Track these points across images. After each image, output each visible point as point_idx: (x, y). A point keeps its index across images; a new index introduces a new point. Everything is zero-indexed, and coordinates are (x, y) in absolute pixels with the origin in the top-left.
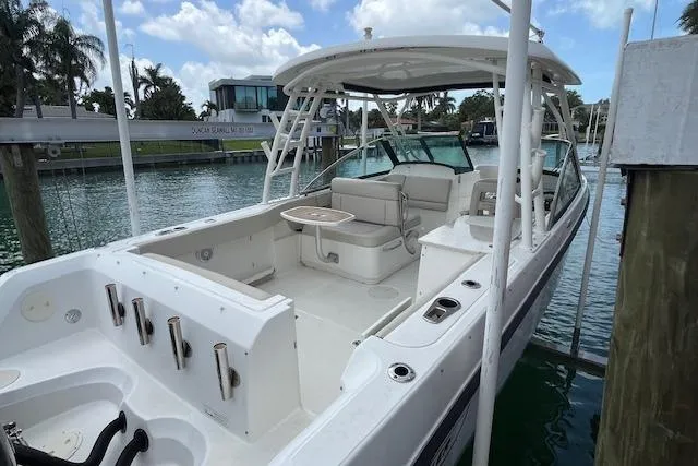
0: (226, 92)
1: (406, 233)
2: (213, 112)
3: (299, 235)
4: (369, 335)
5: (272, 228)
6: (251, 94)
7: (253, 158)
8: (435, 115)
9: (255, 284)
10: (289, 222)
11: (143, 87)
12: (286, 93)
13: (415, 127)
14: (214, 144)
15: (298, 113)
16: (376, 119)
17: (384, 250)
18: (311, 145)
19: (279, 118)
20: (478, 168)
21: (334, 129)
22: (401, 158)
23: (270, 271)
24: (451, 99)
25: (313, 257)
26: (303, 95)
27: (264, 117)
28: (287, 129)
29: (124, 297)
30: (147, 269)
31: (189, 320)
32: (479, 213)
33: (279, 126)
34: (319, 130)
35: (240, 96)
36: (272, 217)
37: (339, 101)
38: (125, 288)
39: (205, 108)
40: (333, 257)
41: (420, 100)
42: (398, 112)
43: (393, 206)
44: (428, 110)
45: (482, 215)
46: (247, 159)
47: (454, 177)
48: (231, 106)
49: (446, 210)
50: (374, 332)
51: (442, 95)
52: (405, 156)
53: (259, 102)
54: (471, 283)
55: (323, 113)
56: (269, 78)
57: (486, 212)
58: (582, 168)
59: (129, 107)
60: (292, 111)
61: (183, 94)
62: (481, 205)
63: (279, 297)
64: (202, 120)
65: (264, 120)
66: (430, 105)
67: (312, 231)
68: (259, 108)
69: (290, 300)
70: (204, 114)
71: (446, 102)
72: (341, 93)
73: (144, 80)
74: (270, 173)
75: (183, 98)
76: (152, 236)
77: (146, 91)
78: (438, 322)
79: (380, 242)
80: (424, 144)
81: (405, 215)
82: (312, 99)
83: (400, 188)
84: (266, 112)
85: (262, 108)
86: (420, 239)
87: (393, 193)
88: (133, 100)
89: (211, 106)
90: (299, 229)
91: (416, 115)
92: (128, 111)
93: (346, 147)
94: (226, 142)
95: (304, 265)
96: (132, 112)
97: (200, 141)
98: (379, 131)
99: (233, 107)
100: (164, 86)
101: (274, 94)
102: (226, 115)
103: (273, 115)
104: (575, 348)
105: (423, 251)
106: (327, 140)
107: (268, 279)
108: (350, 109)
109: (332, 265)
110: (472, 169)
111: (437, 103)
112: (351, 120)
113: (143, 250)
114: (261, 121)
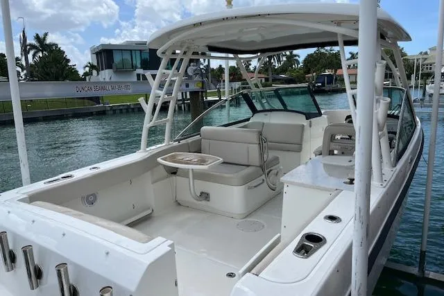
0: (106, 56)
1: (267, 171)
2: (95, 72)
3: (174, 177)
4: (245, 273)
5: (149, 173)
6: (127, 56)
7: (130, 110)
8: (283, 70)
9: (131, 225)
10: (165, 166)
11: (32, 52)
12: (159, 56)
13: (267, 80)
14: (96, 100)
15: (170, 72)
16: (235, 75)
17: (249, 188)
18: (180, 98)
19: (154, 76)
20: (325, 113)
21: (201, 85)
22: (258, 107)
23: (149, 212)
24: (296, 56)
25: (187, 197)
26: (173, 57)
27: (138, 75)
28: (161, 86)
29: (14, 245)
30: (36, 218)
31: (76, 266)
32: (331, 153)
33: (154, 84)
34: (187, 86)
35: (117, 58)
36: (150, 163)
37: (202, 60)
38: (15, 236)
39: (87, 69)
40: (205, 196)
41: (270, 58)
42: (251, 68)
43: (254, 149)
44: (277, 65)
45: (333, 154)
46: (124, 111)
47: (305, 123)
48: (109, 67)
49: (300, 150)
50: (249, 270)
51: (288, 53)
52: (262, 104)
53: (134, 62)
54: (332, 218)
55: (190, 72)
56: (145, 43)
57: (336, 152)
58: (416, 110)
59: (20, 69)
60: (165, 71)
61: (68, 57)
62: (333, 146)
63: (159, 239)
64: (85, 79)
65: (139, 79)
66: (279, 61)
67: (185, 174)
68: (134, 68)
69: (170, 242)
70: (86, 74)
71: (291, 59)
72: (203, 54)
73: (33, 47)
74: (147, 124)
75: (68, 61)
76: (41, 186)
77: (34, 56)
78: (307, 257)
79: (246, 181)
80: (277, 94)
81: (265, 156)
82: (182, 60)
83: (260, 134)
84: (140, 71)
85: (136, 68)
86: (281, 178)
87: (254, 137)
88: (24, 63)
89: (92, 67)
90: (174, 172)
91: (267, 70)
92: (19, 73)
93: (210, 98)
94: (107, 97)
95: (179, 204)
96: (22, 74)
97: (83, 98)
98: (237, 85)
99: (111, 68)
100: (51, 51)
101: (146, 56)
102: (106, 75)
103: (148, 74)
104: (422, 269)
105: (285, 189)
106: (193, 93)
107: (147, 218)
108: (212, 66)
109: (204, 203)
110: (320, 114)
111: (285, 59)
112: (214, 76)
113: (32, 199)
114: (135, 79)
